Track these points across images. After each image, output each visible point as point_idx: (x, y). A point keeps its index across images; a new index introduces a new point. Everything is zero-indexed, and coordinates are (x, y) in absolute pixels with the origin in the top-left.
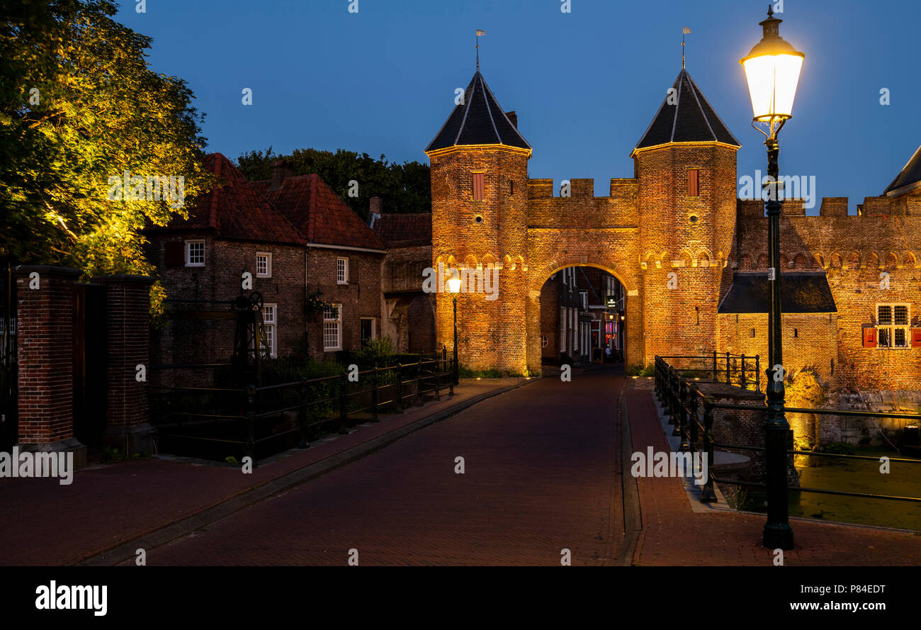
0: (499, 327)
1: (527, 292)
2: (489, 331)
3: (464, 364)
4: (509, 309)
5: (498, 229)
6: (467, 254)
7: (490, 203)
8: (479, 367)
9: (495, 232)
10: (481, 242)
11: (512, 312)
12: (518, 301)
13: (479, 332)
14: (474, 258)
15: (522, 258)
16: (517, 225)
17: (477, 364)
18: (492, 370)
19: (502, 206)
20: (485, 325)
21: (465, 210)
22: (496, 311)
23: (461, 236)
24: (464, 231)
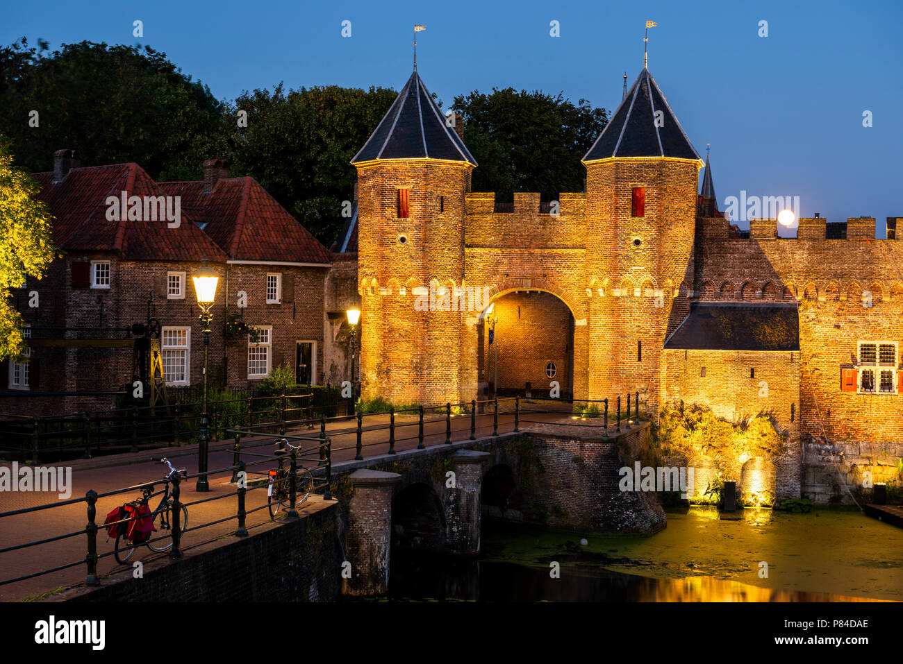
0: (422, 358)
1: (464, 319)
2: (412, 362)
3: (385, 397)
4: (436, 338)
5: (423, 250)
6: (390, 277)
7: (415, 221)
8: (400, 401)
9: (420, 254)
10: (404, 265)
11: (439, 342)
12: (449, 329)
13: (401, 364)
14: (397, 281)
15: (454, 282)
16: (449, 245)
17: (399, 398)
18: (413, 405)
19: (429, 226)
20: (408, 356)
21: (388, 229)
22: (420, 341)
23: (383, 257)
24: (387, 252)
